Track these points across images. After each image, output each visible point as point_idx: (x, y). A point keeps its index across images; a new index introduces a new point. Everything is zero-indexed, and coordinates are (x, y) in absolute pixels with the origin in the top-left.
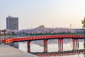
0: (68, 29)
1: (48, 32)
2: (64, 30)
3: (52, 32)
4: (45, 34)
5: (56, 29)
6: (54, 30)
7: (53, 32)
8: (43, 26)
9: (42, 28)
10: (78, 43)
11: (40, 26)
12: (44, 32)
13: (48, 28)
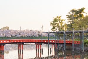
0: (39, 32)
1: (13, 35)
2: (34, 33)
3: (18, 36)
4: (9, 37)
5: (24, 32)
6: (21, 32)
7: (20, 36)
8: (7, 28)
9: (6, 30)
10: (42, 49)
11: (4, 28)
12: (8, 35)
13: (14, 31)
